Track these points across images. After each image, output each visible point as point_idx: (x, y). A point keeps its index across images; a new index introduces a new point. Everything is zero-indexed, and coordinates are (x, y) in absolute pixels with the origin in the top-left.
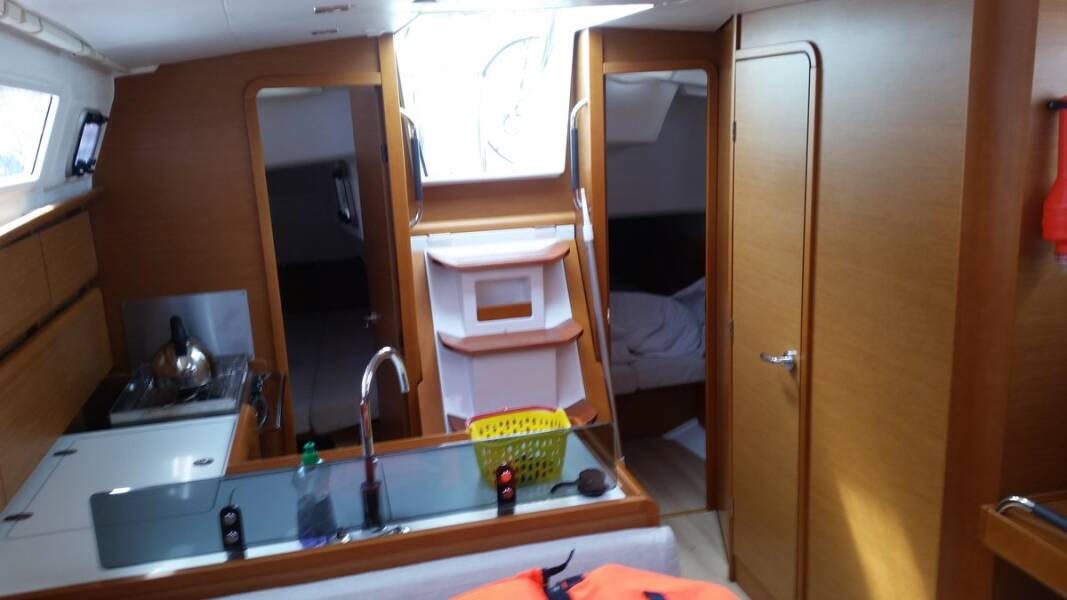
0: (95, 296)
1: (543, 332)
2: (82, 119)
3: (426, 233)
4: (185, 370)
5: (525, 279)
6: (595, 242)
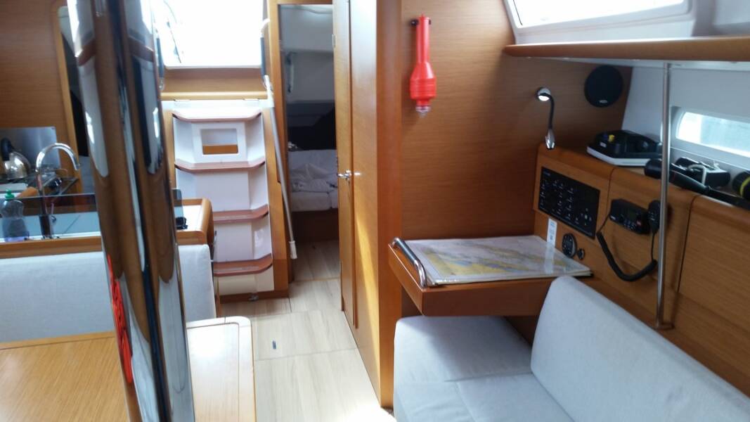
1: (245, 162)
4: (10, 170)
5: (234, 130)
6: (275, 109)
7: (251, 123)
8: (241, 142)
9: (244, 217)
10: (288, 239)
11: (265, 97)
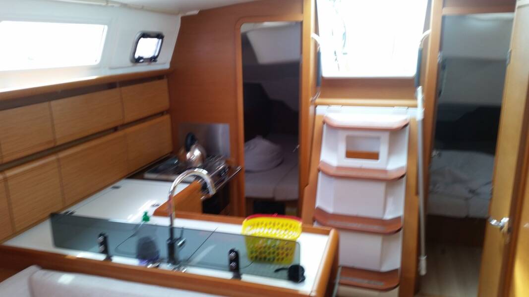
0: (167, 117)
1: (385, 171)
2: (138, 35)
3: (328, 105)
4: (190, 159)
5: (378, 138)
6: (424, 121)
7: (395, 133)
8: (383, 150)
9: (376, 228)
10: (419, 254)
11: (416, 106)
